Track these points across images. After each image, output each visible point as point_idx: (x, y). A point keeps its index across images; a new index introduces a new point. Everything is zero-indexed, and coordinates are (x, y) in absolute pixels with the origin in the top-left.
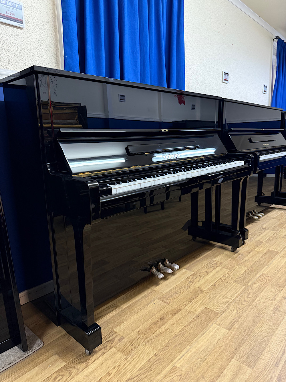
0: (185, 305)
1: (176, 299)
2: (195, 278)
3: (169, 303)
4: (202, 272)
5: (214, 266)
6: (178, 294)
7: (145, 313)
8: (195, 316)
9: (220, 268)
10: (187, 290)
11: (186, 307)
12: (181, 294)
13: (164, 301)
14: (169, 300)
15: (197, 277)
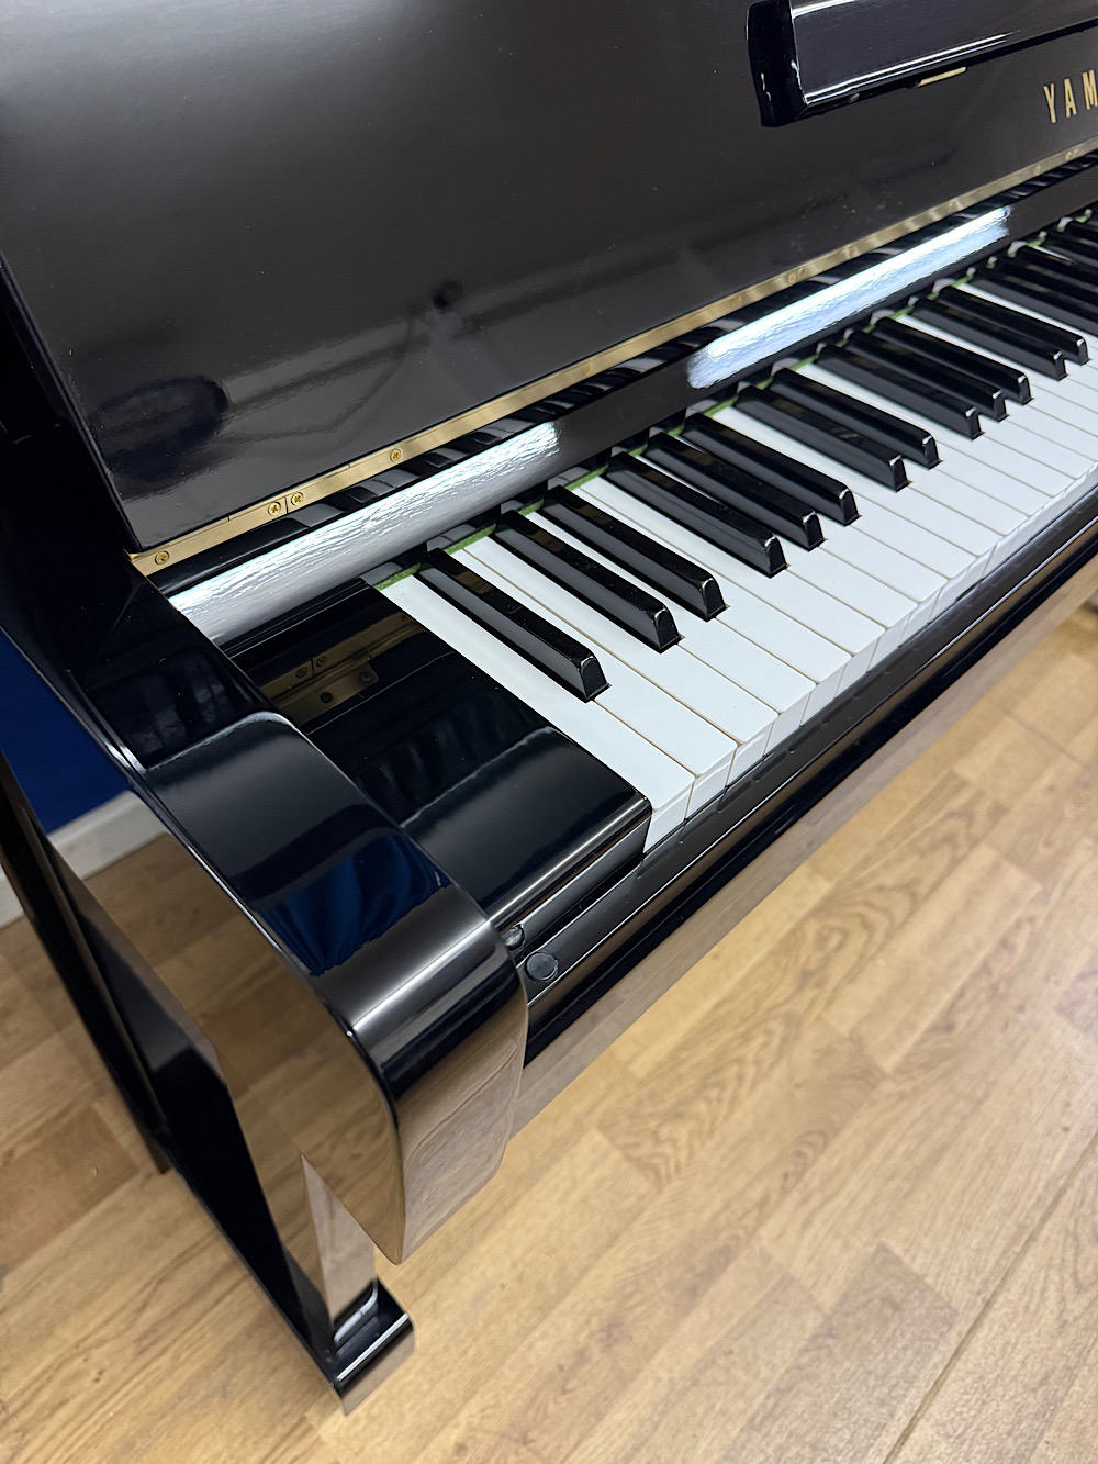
0: (762, 1204)
1: (710, 1144)
2: (835, 939)
3: (663, 1171)
4: (881, 888)
5: (950, 839)
6: (728, 1094)
7: (514, 1265)
8: (812, 1322)
9: (984, 855)
10: (780, 1053)
11: (765, 1233)
12: (744, 1091)
13: (635, 1153)
14: (667, 1149)
15: (845, 933)
